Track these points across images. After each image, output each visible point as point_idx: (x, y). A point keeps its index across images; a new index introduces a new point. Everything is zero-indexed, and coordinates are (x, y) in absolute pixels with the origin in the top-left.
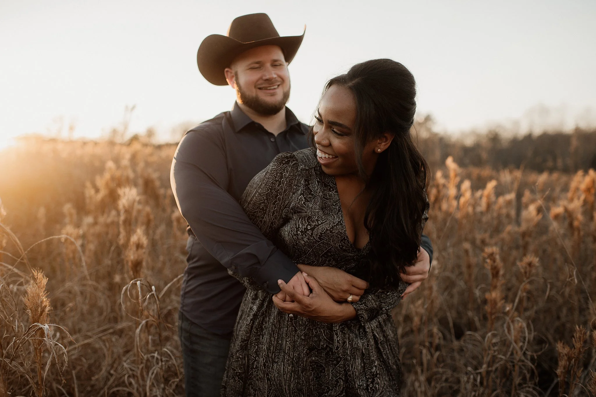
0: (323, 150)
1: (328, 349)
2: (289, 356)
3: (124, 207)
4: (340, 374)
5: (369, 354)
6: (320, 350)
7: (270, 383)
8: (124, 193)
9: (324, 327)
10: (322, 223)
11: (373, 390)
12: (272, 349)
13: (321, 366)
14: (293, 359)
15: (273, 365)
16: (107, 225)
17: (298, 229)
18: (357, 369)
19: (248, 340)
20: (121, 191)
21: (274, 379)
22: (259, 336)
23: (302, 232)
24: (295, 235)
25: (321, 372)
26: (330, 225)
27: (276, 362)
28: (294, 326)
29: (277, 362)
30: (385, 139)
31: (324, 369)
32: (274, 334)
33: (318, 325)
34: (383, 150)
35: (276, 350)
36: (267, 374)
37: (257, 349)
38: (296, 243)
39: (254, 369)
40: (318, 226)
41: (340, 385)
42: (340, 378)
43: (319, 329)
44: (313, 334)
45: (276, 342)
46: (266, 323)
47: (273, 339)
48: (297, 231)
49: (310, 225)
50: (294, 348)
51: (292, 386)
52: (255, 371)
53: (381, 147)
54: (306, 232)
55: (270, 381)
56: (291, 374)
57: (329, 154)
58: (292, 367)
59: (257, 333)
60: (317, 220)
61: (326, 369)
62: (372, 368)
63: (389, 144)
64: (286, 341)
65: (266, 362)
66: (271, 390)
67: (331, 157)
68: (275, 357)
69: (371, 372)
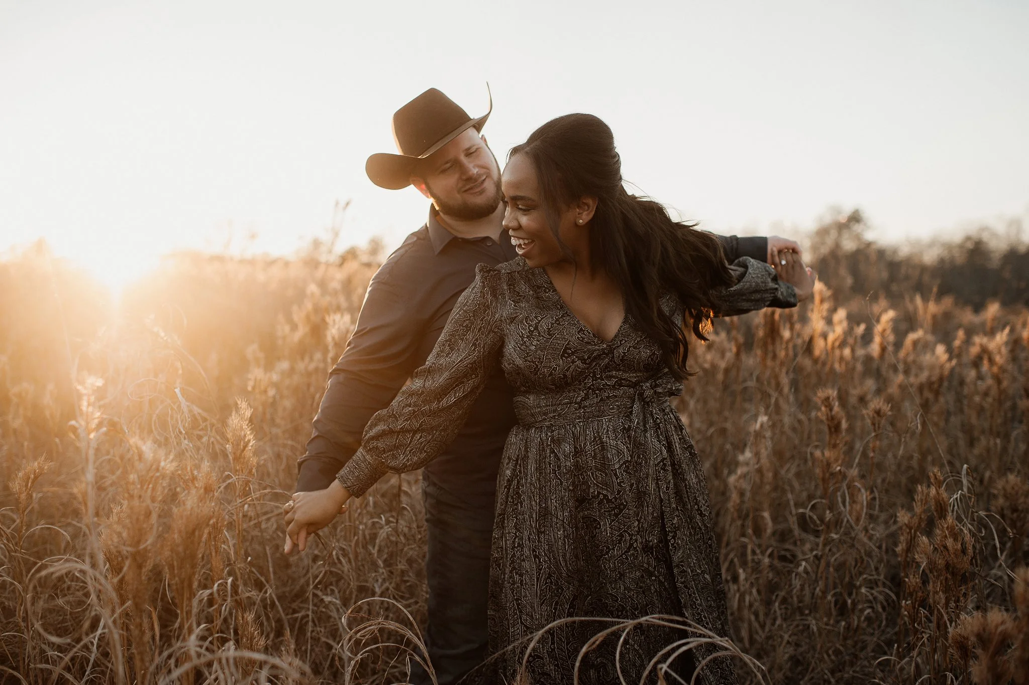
0: (519, 236)
1: (601, 497)
2: (557, 518)
3: (333, 338)
4: (624, 526)
5: (669, 500)
6: (590, 499)
7: (540, 561)
8: (334, 321)
9: (591, 469)
10: (542, 319)
11: (675, 547)
12: (534, 516)
13: (595, 520)
14: (563, 521)
15: (539, 538)
16: (309, 374)
17: (522, 337)
18: (645, 519)
19: (504, 514)
20: (329, 319)
21: (545, 553)
22: (517, 504)
23: (528, 337)
24: (522, 345)
25: (596, 528)
26: (552, 318)
27: (542, 533)
28: (559, 479)
29: (544, 532)
30: (586, 207)
31: (599, 524)
32: (534, 496)
33: (583, 468)
34: (586, 221)
35: (539, 517)
36: (534, 551)
37: (516, 523)
38: (527, 353)
39: (517, 548)
40: (539, 323)
41: (625, 540)
42: (626, 531)
43: (585, 472)
44: (579, 481)
45: (538, 507)
46: (523, 486)
47: (533, 503)
48: (522, 340)
49: (531, 326)
50: (562, 507)
51: (568, 555)
52: (518, 550)
53: (584, 218)
54: (532, 335)
55: (538, 558)
56: (564, 540)
57: (523, 239)
58: (564, 531)
59: (513, 502)
60: (536, 317)
61: (602, 523)
62: (674, 519)
63: (593, 213)
64: (551, 499)
65: (530, 534)
66: (541, 570)
67: (526, 242)
68: (540, 526)
69: (673, 524)
